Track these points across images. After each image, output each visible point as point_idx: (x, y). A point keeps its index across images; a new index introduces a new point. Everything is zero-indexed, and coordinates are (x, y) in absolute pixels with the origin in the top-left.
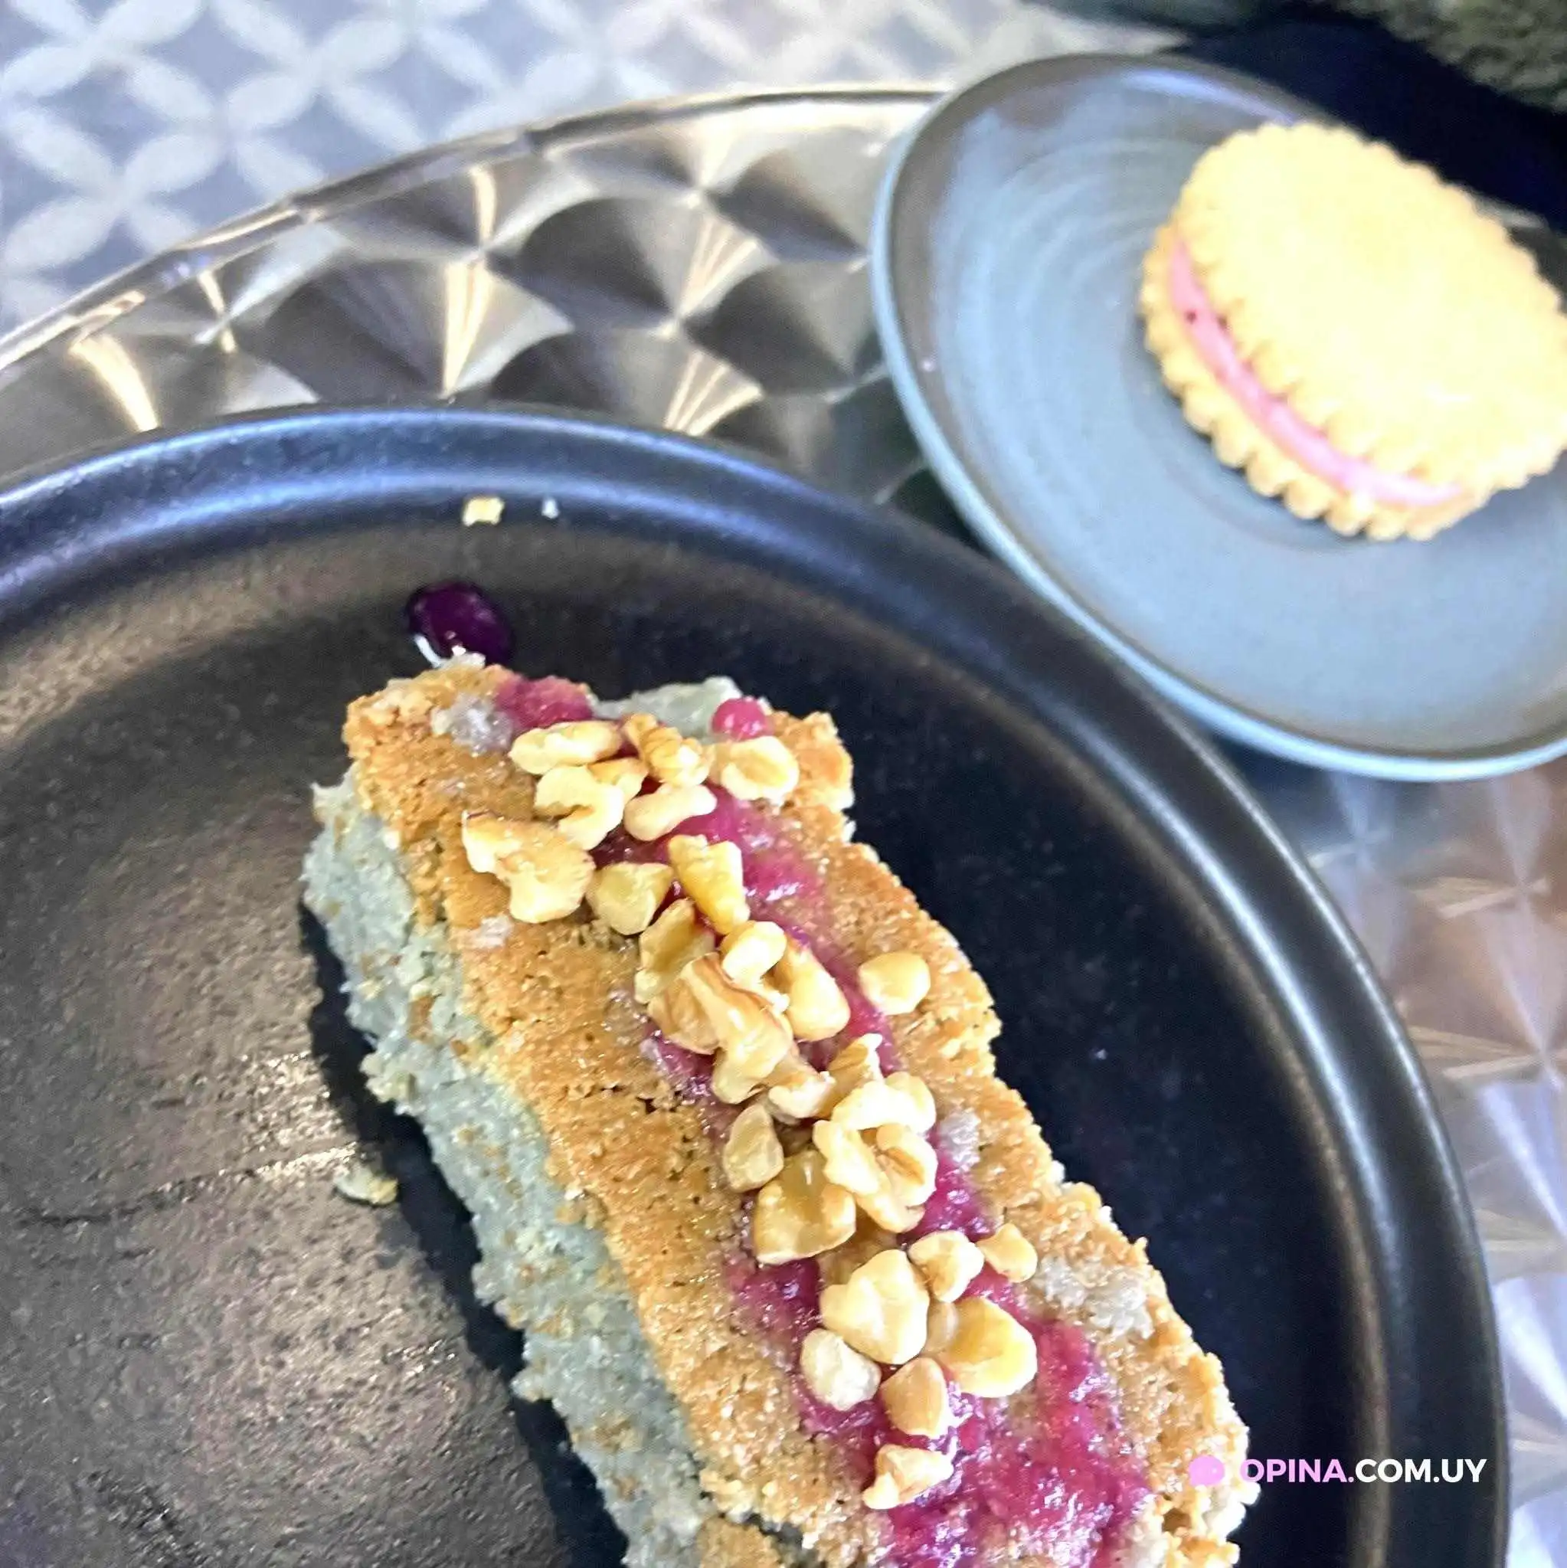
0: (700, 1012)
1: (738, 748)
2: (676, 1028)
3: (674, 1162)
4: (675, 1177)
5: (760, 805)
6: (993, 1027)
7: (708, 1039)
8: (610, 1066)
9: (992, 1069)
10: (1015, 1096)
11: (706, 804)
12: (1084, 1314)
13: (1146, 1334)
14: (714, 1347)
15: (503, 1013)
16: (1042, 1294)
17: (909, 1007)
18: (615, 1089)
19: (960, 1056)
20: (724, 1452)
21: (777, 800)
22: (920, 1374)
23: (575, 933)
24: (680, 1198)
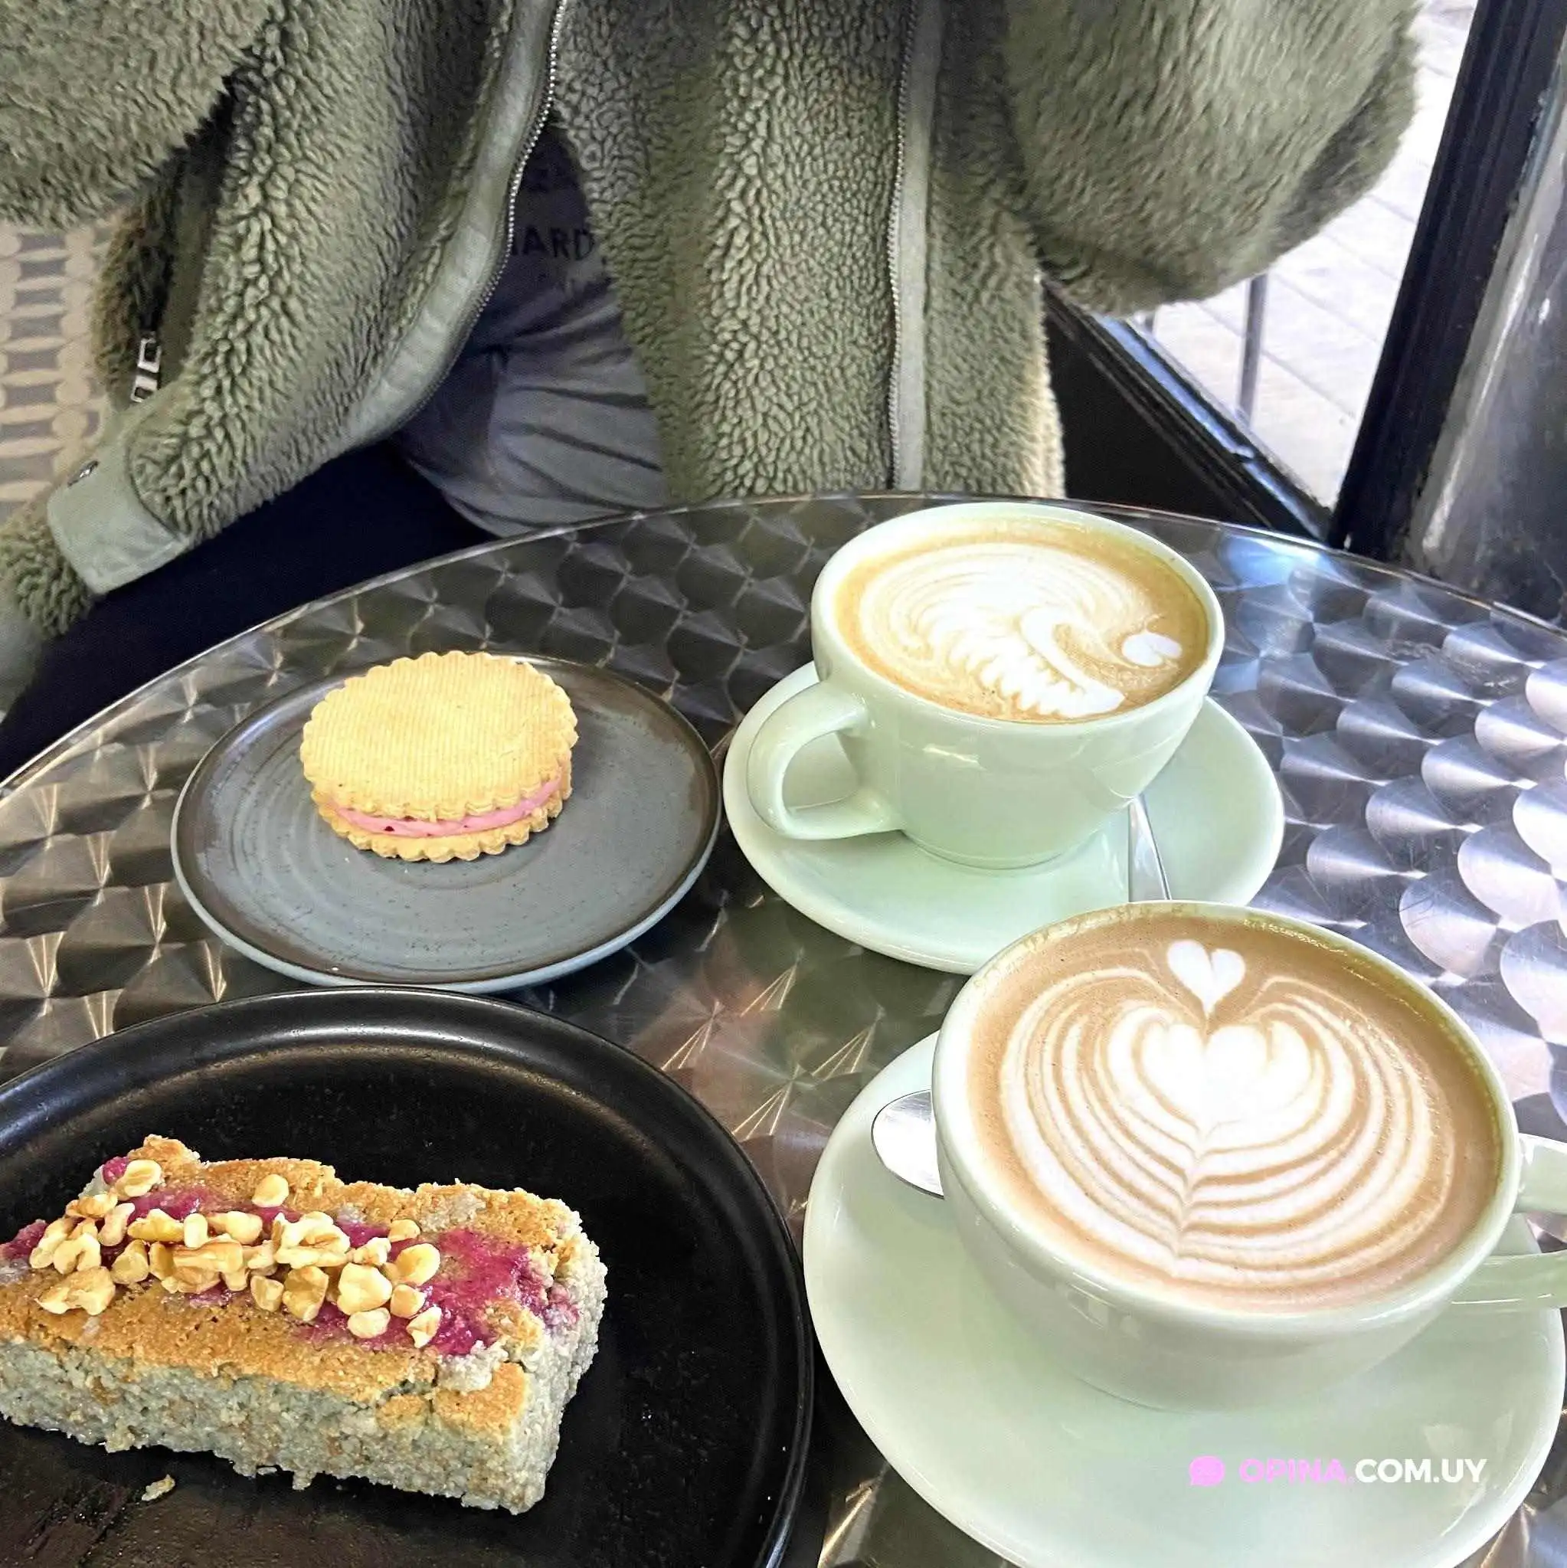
0: (196, 1269)
1: (123, 1180)
2: (196, 1285)
3: (243, 1327)
4: (249, 1330)
5: (154, 1189)
6: (331, 1170)
7: (210, 1276)
8: (186, 1322)
9: (342, 1184)
10: (360, 1183)
11: (130, 1208)
12: (453, 1223)
13: (483, 1205)
14: (317, 1360)
15: (125, 1347)
16: (432, 1232)
17: (286, 1193)
18: (197, 1328)
19: (324, 1190)
20: (353, 1385)
21: (160, 1181)
22: (399, 1294)
23: (125, 1298)
24: (258, 1334)
